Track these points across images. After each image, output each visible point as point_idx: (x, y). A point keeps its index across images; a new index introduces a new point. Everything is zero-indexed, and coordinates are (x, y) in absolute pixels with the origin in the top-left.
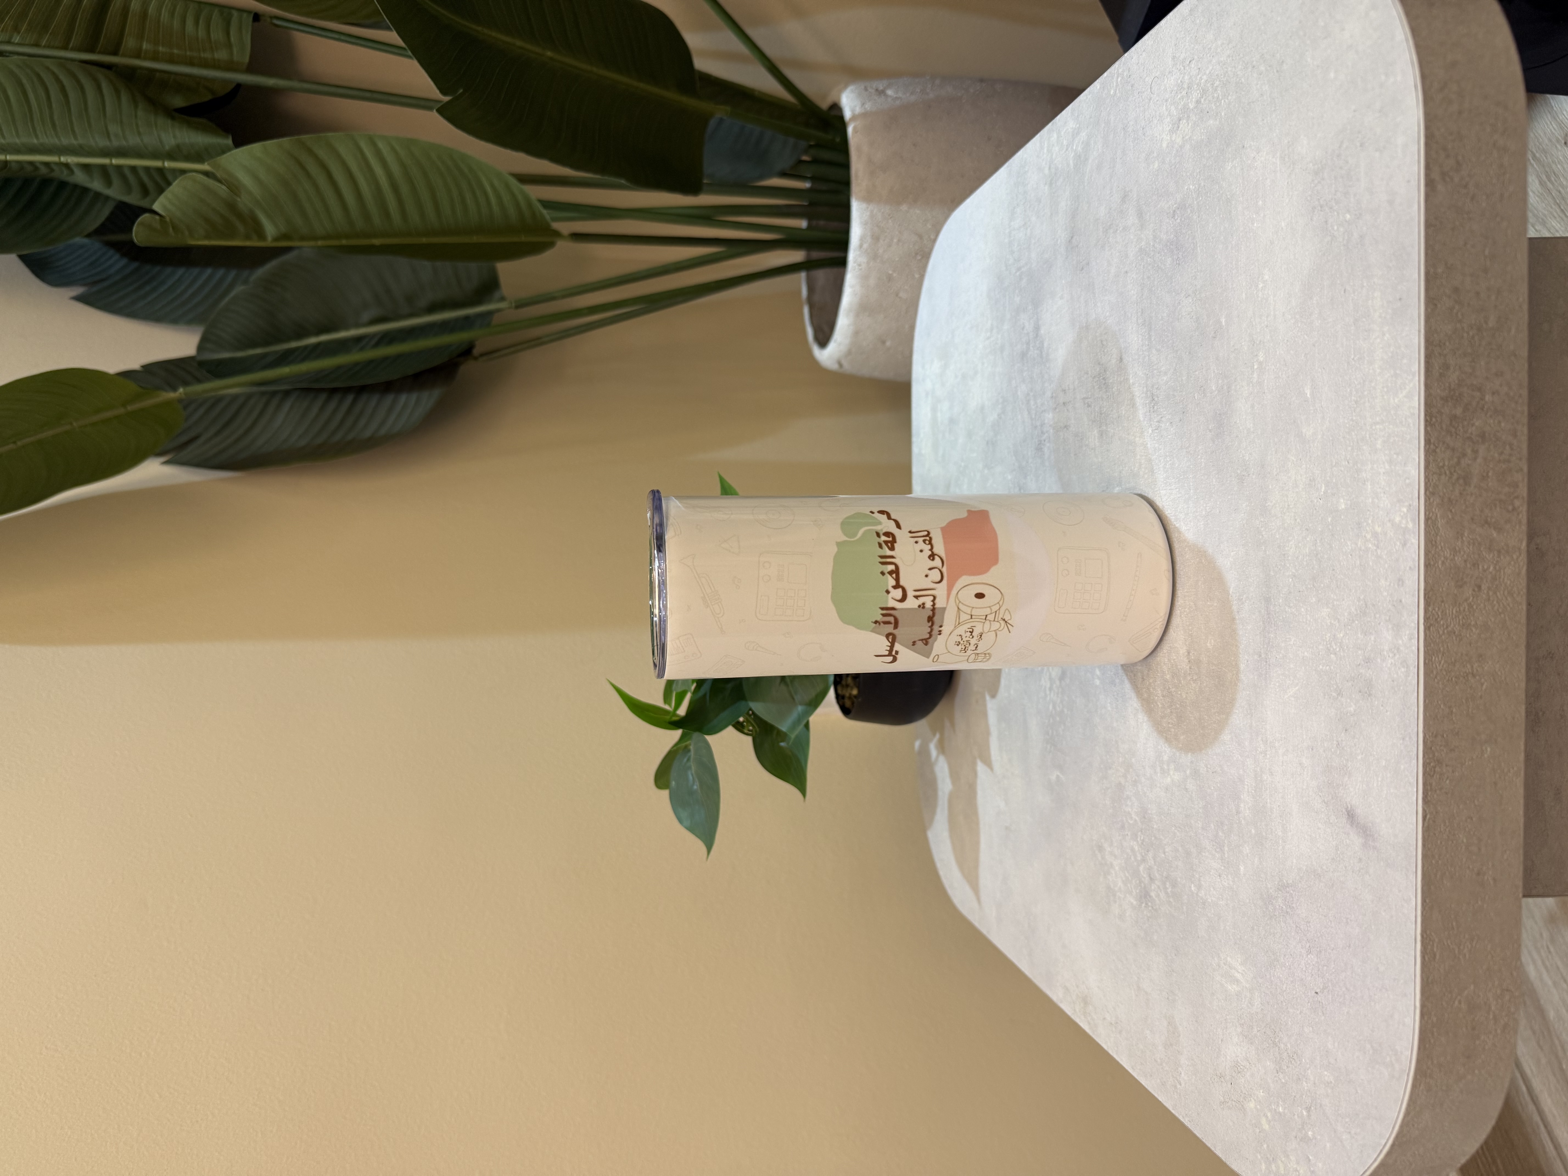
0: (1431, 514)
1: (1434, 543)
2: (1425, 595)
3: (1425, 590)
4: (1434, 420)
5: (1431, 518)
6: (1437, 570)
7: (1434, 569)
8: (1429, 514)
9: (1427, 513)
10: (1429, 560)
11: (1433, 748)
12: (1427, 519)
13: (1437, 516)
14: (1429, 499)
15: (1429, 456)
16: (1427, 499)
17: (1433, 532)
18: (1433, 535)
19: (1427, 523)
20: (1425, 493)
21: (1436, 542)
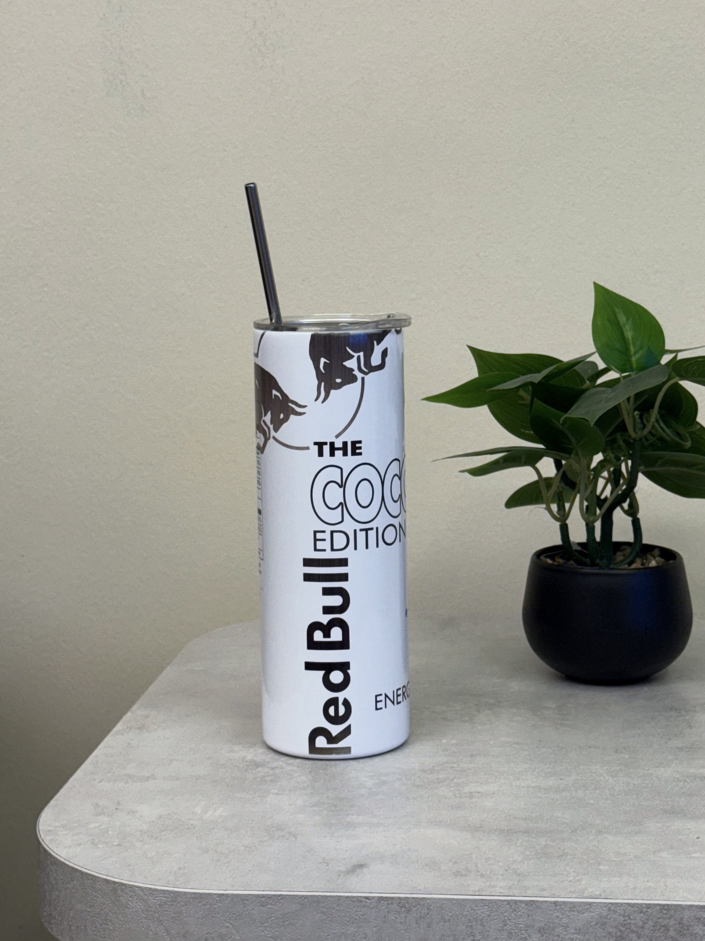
0: (594, 908)
1: (573, 909)
2: (534, 901)
3: (537, 901)
4: (665, 912)
5: (591, 908)
6: (552, 912)
7: (553, 909)
8: (594, 906)
9: (595, 905)
10: (560, 905)
11: (419, 906)
12: (590, 904)
13: (593, 912)
14: (606, 907)
15: (638, 908)
16: (606, 905)
17: (580, 909)
18: (578, 909)
19: (588, 905)
20: (610, 903)
21: (573, 911)
